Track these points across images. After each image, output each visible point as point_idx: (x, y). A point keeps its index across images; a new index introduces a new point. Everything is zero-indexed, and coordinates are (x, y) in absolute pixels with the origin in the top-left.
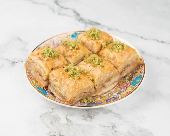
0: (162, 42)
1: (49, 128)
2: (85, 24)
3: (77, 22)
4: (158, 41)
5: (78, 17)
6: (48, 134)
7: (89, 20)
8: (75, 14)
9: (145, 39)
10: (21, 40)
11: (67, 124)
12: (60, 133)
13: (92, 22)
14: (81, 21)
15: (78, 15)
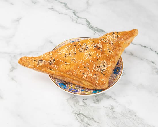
0: (145, 47)
1: (73, 108)
2: (94, 31)
3: (89, 29)
4: (142, 46)
5: (89, 25)
6: (72, 112)
7: (97, 28)
8: (87, 23)
9: (134, 44)
10: (52, 43)
11: (83, 105)
12: (79, 111)
13: (99, 29)
14: (91, 29)
15: (89, 23)
